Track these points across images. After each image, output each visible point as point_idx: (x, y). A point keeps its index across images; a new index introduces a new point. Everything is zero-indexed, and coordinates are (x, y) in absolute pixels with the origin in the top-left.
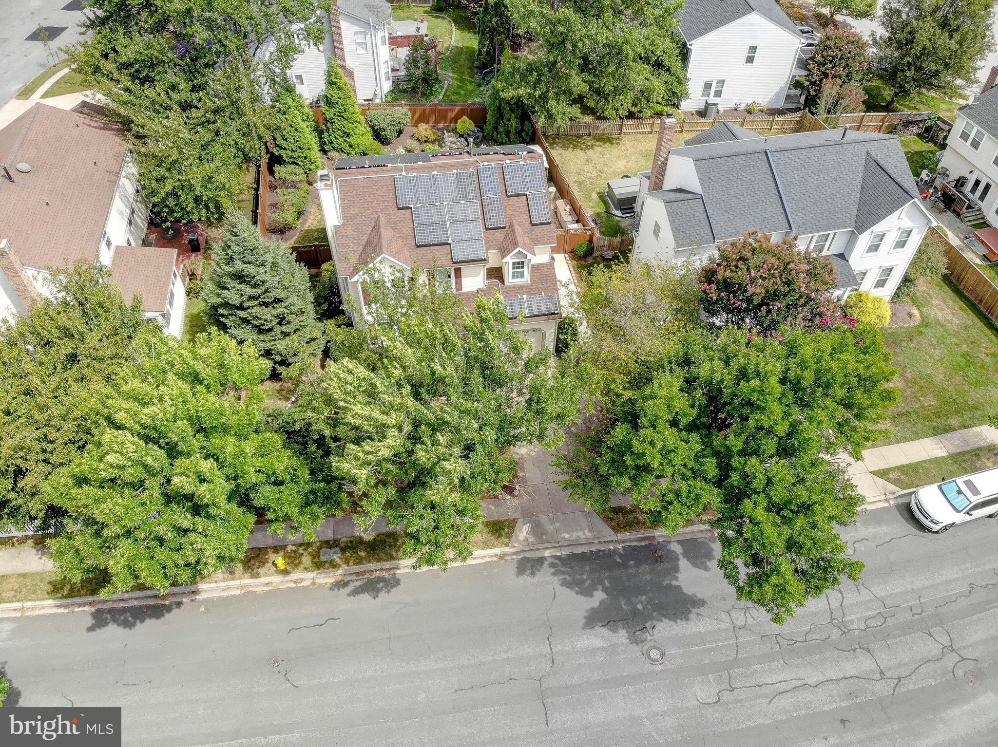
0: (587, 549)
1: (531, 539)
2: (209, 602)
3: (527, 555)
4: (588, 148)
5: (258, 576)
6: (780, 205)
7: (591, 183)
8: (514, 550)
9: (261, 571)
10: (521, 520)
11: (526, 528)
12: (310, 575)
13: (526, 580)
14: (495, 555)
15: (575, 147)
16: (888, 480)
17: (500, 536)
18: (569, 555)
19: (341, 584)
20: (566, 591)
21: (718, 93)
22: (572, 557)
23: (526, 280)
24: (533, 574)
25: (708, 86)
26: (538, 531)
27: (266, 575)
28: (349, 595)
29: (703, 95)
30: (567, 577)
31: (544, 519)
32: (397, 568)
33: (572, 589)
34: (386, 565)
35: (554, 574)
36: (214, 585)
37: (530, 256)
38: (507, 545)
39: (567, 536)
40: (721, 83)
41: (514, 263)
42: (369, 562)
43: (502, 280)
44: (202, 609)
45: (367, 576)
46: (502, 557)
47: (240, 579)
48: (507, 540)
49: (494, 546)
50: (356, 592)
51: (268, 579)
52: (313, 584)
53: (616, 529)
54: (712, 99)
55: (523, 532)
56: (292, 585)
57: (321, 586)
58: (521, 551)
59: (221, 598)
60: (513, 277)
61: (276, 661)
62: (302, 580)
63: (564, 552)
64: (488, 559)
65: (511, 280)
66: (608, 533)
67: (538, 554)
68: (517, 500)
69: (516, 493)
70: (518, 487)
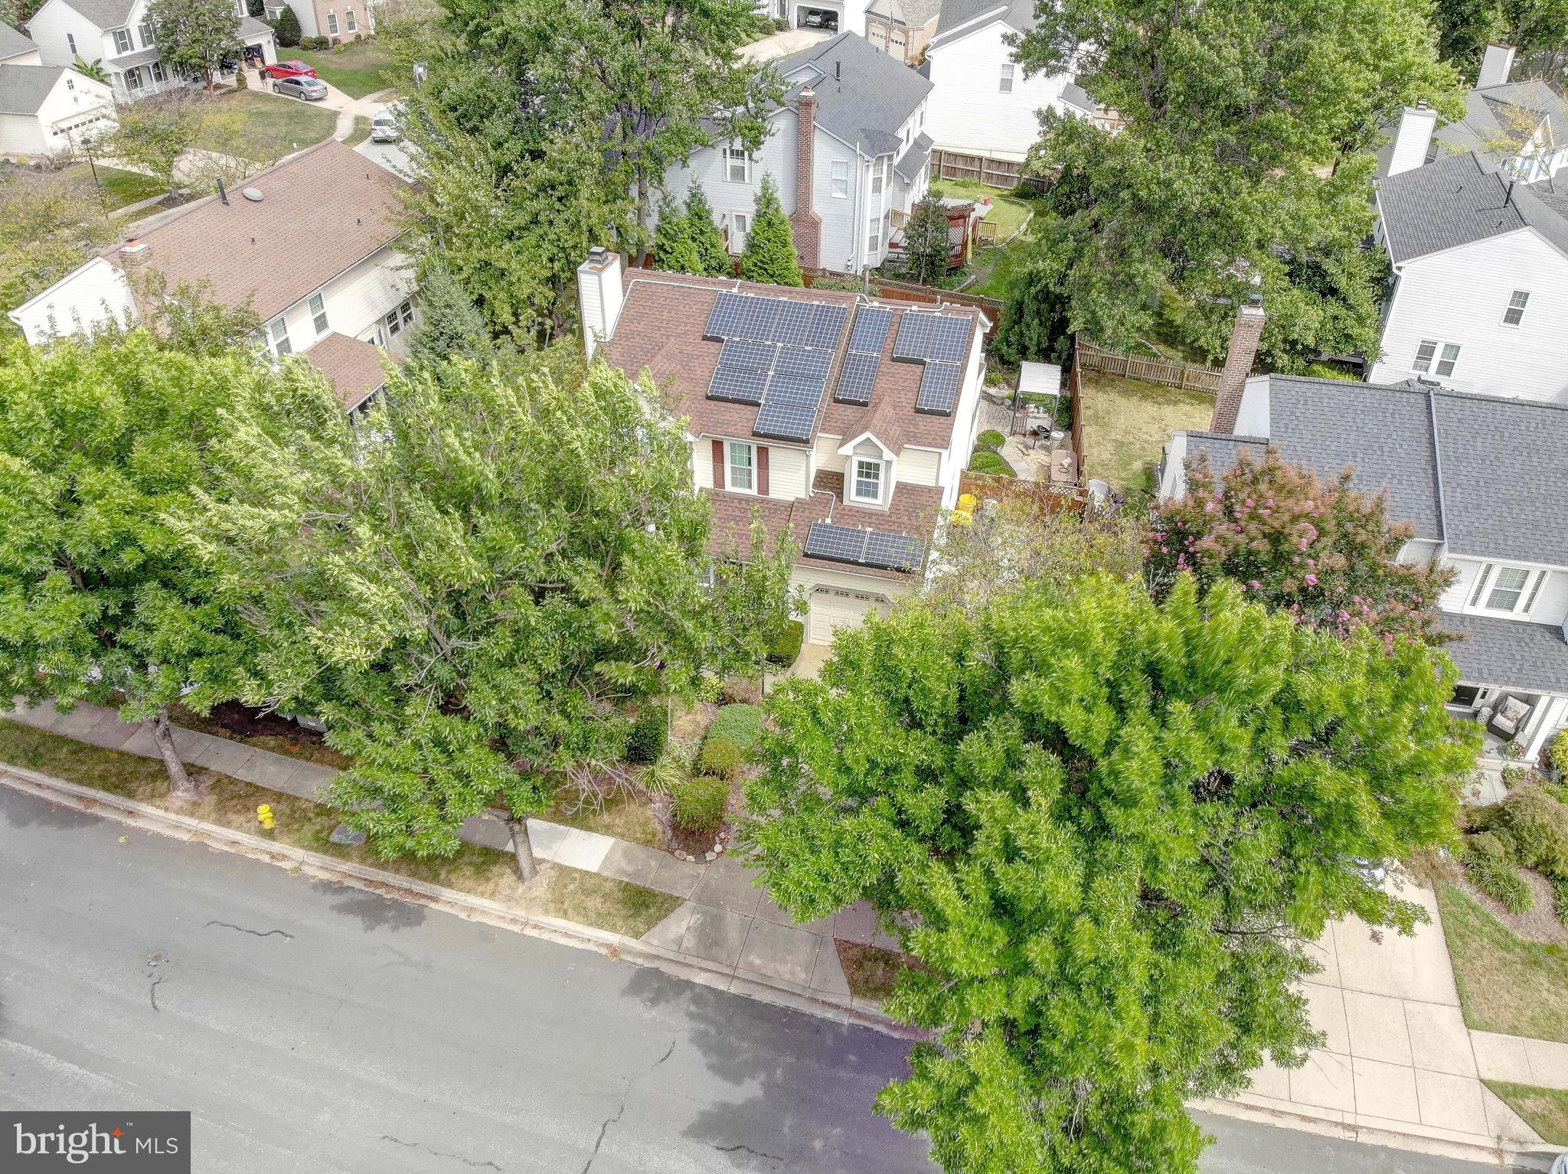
0: (781, 1001)
1: (689, 942)
2: (140, 837)
3: (666, 968)
4: (1168, 402)
5: (228, 825)
8: (646, 949)
9: (237, 819)
10: (690, 904)
11: (693, 920)
12: (298, 854)
13: (637, 1009)
14: (608, 946)
17: (636, 914)
18: (737, 997)
19: (326, 887)
20: (695, 1054)
21: (1446, 368)
22: (746, 1004)
23: (882, 502)
24: (654, 1001)
25: (1426, 351)
26: (710, 939)
27: (239, 828)
28: (333, 908)
29: (1415, 367)
30: (713, 1031)
31: (732, 918)
32: (434, 899)
33: (705, 1054)
34: (419, 886)
35: (691, 1016)
36: (161, 813)
37: (888, 454)
38: (637, 935)
39: (758, 962)
40: (1453, 350)
41: (861, 464)
42: (397, 871)
43: (840, 495)
44: (122, 840)
45: (381, 891)
46: (614, 951)
47: (201, 818)
48: (642, 927)
49: (613, 928)
50: (346, 909)
51: (238, 836)
52: (296, 870)
53: (859, 988)
54: (1431, 375)
55: (680, 925)
56: (266, 859)
57: (305, 878)
58: (657, 957)
59: (158, 837)
60: (859, 493)
61: (157, 958)
62: (285, 857)
63: (735, 989)
64: (591, 947)
65: (853, 497)
66: (839, 991)
67: (684, 974)
68: (702, 869)
69: (710, 856)
70: (718, 848)
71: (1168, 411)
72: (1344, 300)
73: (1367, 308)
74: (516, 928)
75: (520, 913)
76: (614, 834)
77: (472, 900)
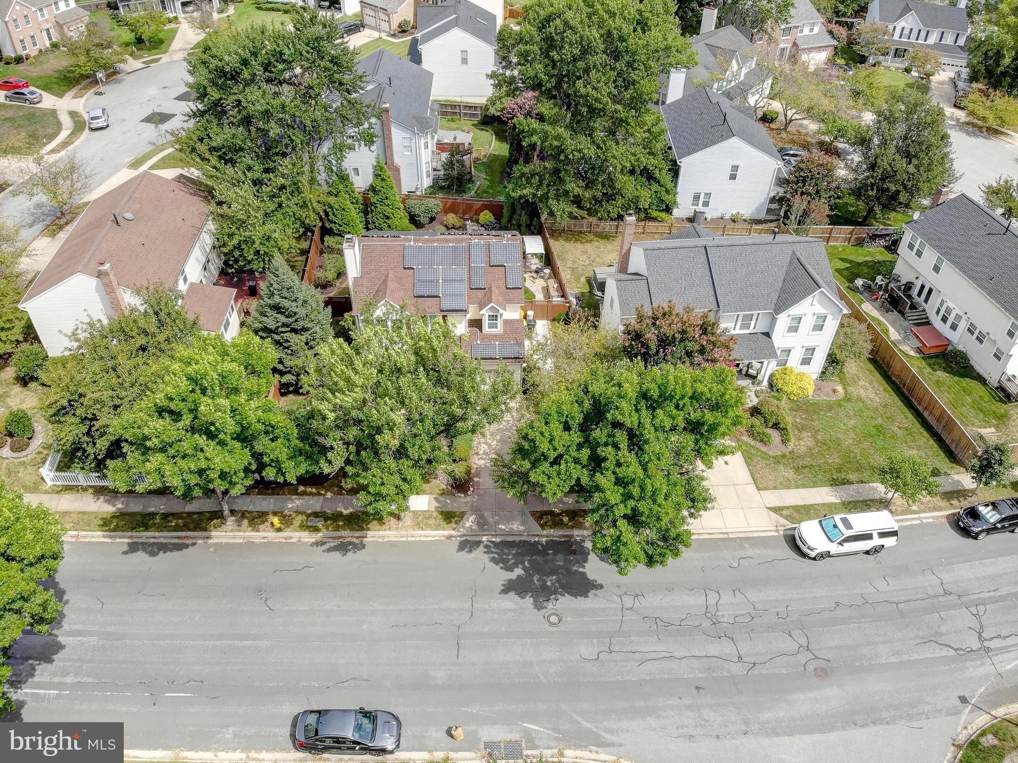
0: (517, 539)
1: (475, 527)
2: (218, 546)
3: (468, 538)
4: (587, 241)
5: (258, 531)
6: (712, 289)
7: (583, 270)
8: (459, 534)
9: (262, 527)
10: (470, 513)
11: (472, 518)
12: (298, 534)
13: (464, 554)
14: (443, 536)
15: (576, 240)
16: (781, 515)
17: (450, 522)
18: (501, 542)
19: (318, 544)
20: (494, 565)
21: (706, 204)
22: (504, 544)
23: (499, 330)
24: (470, 551)
25: (697, 197)
26: (482, 524)
27: (264, 531)
28: (324, 551)
29: (693, 205)
30: (497, 556)
31: (487, 514)
32: (366, 537)
33: (497, 564)
34: (358, 534)
35: (485, 552)
36: (224, 534)
37: (501, 311)
38: (454, 529)
39: (503, 527)
40: (708, 195)
41: (489, 316)
42: (345, 530)
43: (480, 329)
44: (212, 550)
45: (341, 540)
46: (449, 537)
47: (245, 531)
48: (455, 526)
49: (444, 529)
50: (329, 550)
51: (266, 534)
52: (299, 541)
53: (543, 526)
54: (700, 208)
55: (470, 522)
56: (283, 540)
57: (305, 544)
58: (465, 535)
59: (227, 544)
60: (489, 327)
61: (260, 591)
62: (290, 538)
63: (498, 540)
64: (437, 538)
65: (487, 329)
66: (536, 528)
67: (477, 539)
68: (469, 499)
69: (469, 493)
70: (471, 489)
71: (588, 246)
72: (658, 182)
73: (670, 185)
74: (405, 539)
75: (404, 533)
76: (427, 494)
77: (381, 533)
